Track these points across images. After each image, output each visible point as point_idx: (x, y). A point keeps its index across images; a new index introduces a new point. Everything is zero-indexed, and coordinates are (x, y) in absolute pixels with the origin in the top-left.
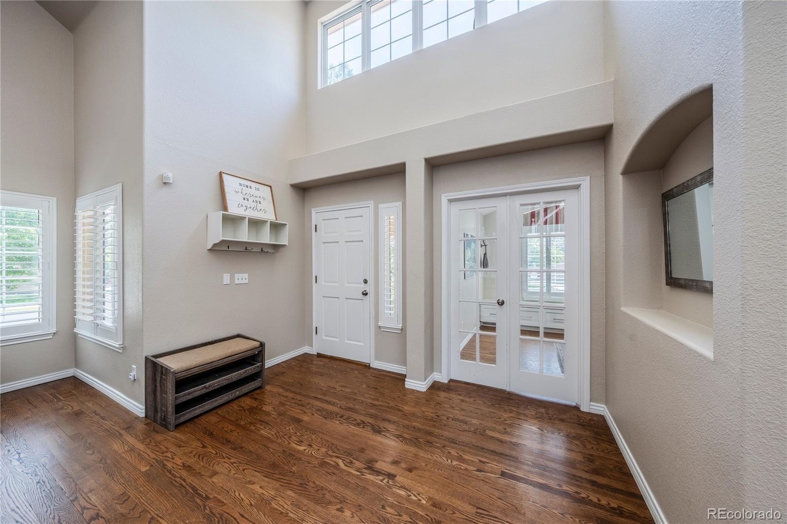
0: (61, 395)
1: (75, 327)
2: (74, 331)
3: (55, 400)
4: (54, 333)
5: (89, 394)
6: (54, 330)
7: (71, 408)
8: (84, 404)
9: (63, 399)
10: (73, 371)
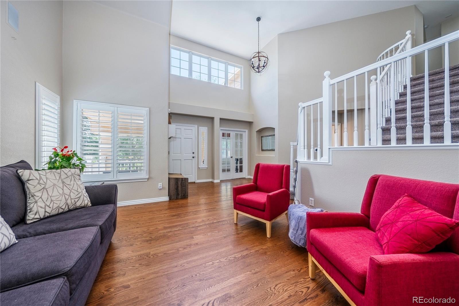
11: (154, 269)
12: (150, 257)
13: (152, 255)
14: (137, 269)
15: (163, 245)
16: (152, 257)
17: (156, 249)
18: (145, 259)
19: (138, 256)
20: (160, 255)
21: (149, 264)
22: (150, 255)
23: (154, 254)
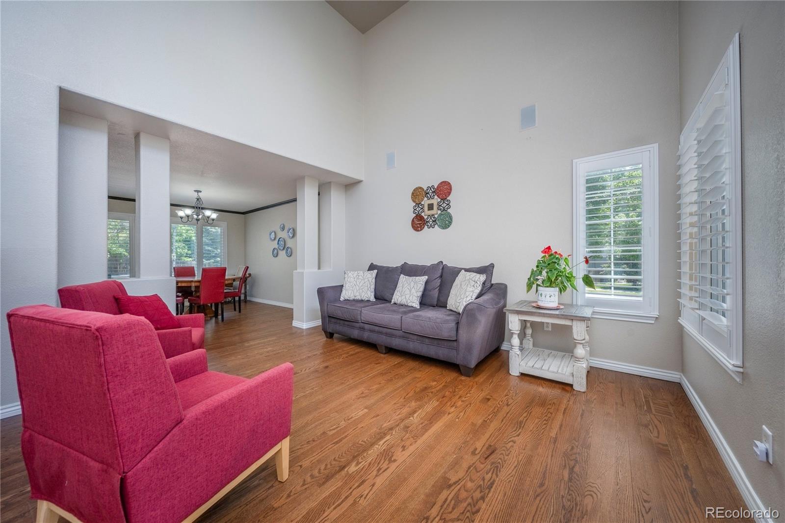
0: (654, 403)
1: (680, 316)
2: (679, 320)
3: (645, 408)
4: (657, 318)
5: (689, 426)
6: (656, 314)
7: (656, 435)
8: (676, 438)
9: (654, 411)
10: (679, 377)
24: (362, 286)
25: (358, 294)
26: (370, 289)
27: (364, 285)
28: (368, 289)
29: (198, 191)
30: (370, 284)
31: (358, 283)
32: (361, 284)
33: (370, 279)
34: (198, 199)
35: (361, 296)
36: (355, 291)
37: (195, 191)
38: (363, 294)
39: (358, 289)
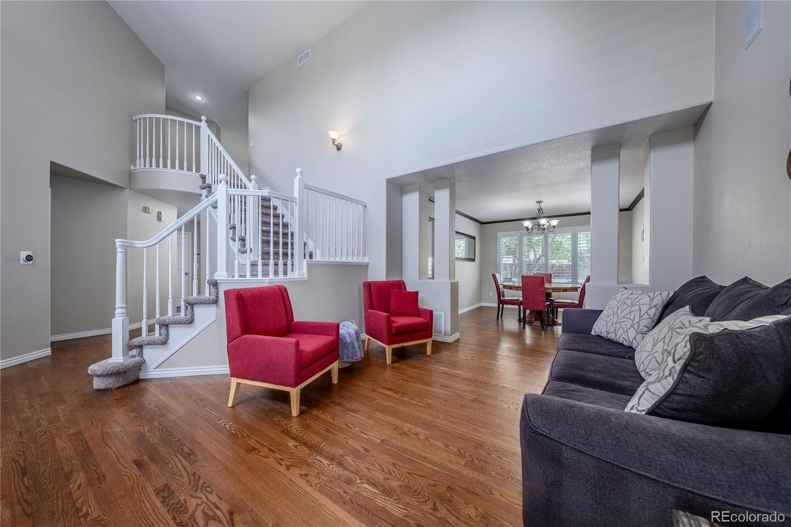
11: (476, 436)
12: (470, 456)
13: (466, 457)
14: (496, 451)
15: (434, 463)
16: (467, 454)
17: (450, 465)
18: (479, 459)
19: (486, 471)
20: (455, 450)
21: (477, 446)
22: (467, 459)
23: (462, 456)
24: (623, 317)
25: (612, 330)
26: (636, 326)
27: (628, 316)
28: (632, 326)
29: (539, 202)
30: (640, 317)
31: (619, 312)
32: (623, 314)
33: (644, 308)
34: (539, 210)
35: (616, 336)
36: (610, 324)
37: (537, 202)
38: (621, 332)
39: (615, 322)
